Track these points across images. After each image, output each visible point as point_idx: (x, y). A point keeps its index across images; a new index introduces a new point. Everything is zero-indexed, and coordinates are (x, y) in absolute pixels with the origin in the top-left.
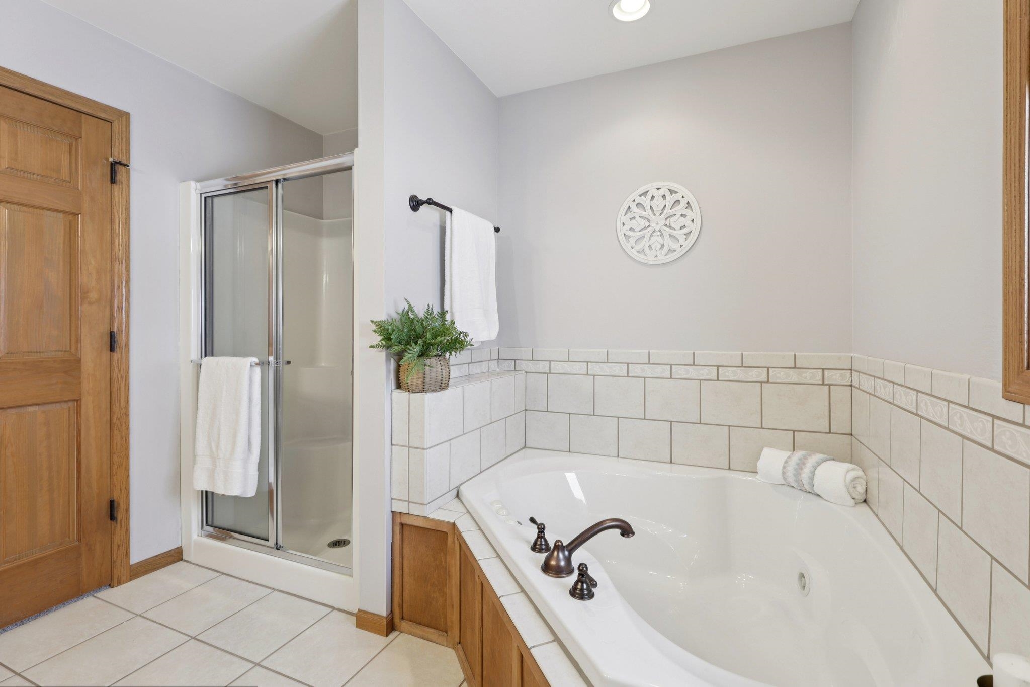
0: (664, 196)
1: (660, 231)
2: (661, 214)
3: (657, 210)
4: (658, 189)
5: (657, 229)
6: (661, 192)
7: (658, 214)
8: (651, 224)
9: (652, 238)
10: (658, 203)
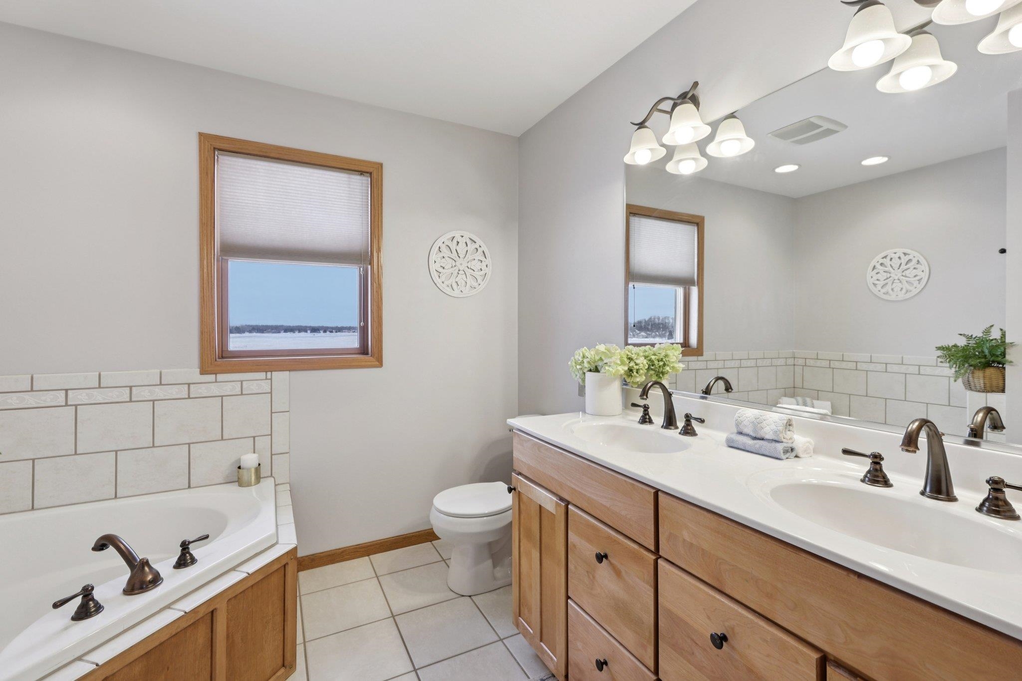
0: (899, 258)
1: (899, 280)
2: (898, 269)
3: (896, 266)
4: (895, 253)
5: (896, 278)
6: (897, 255)
7: (896, 269)
8: (892, 275)
9: (894, 284)
10: (896, 262)
